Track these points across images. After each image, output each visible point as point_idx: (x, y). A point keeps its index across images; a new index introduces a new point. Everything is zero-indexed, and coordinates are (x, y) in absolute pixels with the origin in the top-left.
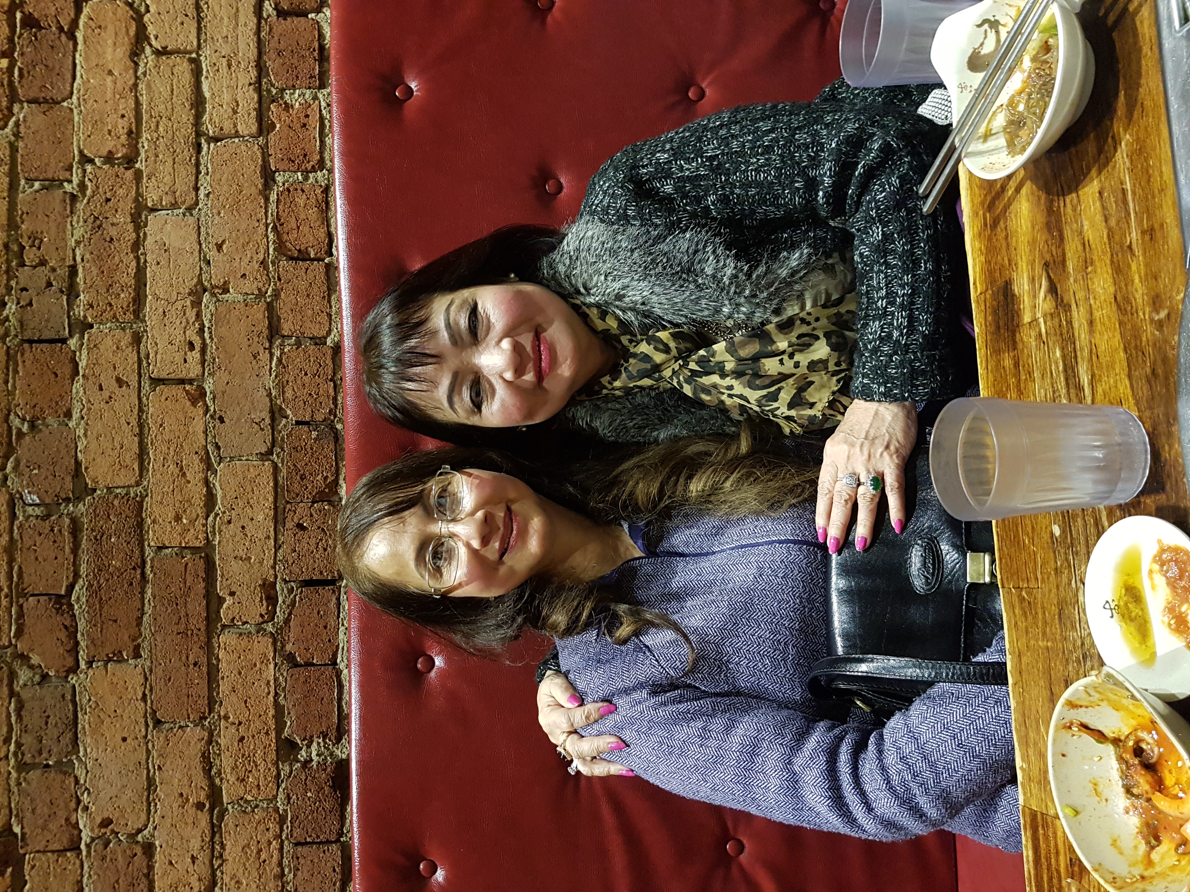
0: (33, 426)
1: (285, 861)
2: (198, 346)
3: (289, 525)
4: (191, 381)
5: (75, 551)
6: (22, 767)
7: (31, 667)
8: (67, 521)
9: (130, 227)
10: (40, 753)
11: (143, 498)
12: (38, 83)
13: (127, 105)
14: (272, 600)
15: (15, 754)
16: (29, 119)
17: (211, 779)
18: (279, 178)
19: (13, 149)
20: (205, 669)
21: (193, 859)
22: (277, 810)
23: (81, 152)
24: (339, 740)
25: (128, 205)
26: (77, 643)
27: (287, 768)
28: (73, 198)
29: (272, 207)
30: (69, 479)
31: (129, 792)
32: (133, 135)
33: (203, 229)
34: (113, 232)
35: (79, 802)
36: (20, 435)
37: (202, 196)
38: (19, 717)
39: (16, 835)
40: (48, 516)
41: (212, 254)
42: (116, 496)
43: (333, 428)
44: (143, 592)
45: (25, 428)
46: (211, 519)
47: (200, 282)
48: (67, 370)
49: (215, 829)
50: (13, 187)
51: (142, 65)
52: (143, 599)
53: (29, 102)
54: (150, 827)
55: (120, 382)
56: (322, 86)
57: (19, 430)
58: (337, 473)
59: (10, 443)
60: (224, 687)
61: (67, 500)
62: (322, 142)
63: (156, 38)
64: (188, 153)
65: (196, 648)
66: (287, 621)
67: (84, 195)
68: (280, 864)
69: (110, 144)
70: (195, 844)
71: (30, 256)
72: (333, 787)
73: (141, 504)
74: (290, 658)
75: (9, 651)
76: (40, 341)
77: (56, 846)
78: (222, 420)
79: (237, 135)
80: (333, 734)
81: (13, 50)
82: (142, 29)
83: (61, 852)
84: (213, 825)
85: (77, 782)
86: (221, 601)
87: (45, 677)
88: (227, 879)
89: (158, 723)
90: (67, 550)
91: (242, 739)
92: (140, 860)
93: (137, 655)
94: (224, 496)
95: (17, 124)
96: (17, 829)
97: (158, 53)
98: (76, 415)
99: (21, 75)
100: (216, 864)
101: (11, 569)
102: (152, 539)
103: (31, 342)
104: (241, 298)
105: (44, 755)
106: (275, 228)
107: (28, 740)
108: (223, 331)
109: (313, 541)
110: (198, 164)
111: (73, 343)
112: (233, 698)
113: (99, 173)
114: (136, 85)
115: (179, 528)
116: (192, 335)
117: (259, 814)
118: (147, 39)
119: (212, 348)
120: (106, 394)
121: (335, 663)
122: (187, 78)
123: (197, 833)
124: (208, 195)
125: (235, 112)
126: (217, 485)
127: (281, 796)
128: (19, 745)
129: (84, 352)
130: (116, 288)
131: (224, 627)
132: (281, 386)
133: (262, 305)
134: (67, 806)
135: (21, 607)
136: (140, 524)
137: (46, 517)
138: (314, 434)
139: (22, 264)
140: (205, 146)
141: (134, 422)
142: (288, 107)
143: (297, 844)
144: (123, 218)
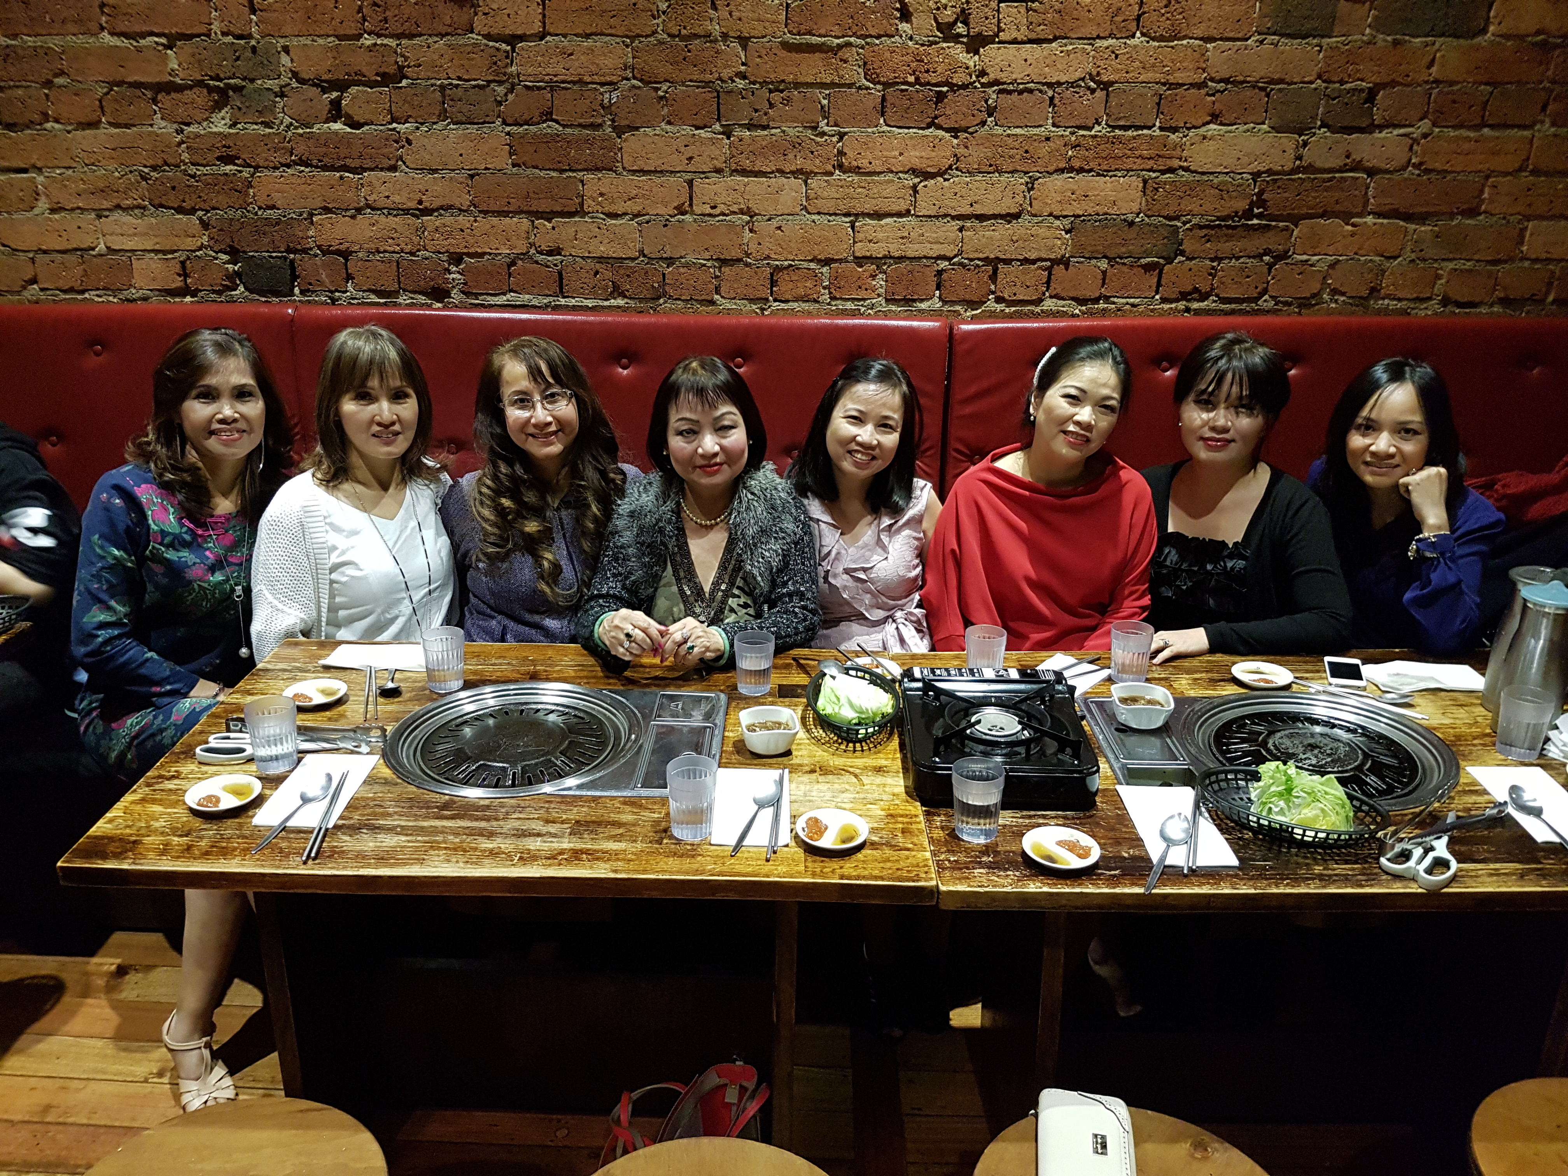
0: (661, 98)
1: (387, 255)
2: (712, 211)
3: (598, 266)
4: (691, 205)
5: (580, 125)
6: (443, 88)
7: (506, 95)
8: (600, 121)
9: (793, 168)
10: (452, 100)
11: (615, 172)
12: (897, 102)
13: (878, 166)
14: (550, 253)
15: (451, 84)
16: (872, 97)
17: (437, 210)
18: (825, 270)
19: (850, 86)
20: (506, 209)
21: (388, 197)
22: (419, 250)
23: (846, 133)
24: (463, 292)
25: (808, 167)
26: (521, 125)
27: (445, 259)
28: (815, 128)
29: (805, 265)
30: (626, 122)
31: (427, 157)
32: (857, 171)
33: (790, 217)
34: (791, 156)
35: (422, 124)
36: (657, 89)
37: (814, 217)
38: (474, 87)
39: (400, 82)
40: (603, 108)
41: (775, 223)
42: (616, 154)
43: (659, 298)
44: (554, 170)
45: (660, 93)
46: (602, 216)
47: (756, 214)
48: (699, 123)
49: (406, 211)
50: (823, 85)
51: (906, 176)
52: (549, 169)
53: (883, 96)
54: (407, 170)
55: (690, 159)
56: (887, 300)
57: (659, 89)
58: (631, 298)
59: (651, 83)
60: (495, 220)
61: (613, 121)
62: (848, 299)
63: (925, 186)
64: (843, 208)
65: (519, 204)
66: (537, 262)
67: (816, 136)
68: (385, 251)
69: (850, 154)
70: (396, 198)
71: (776, 97)
72: (433, 288)
73: (611, 170)
74: (513, 263)
75: (516, 81)
76: (718, 104)
77: (393, 109)
78: (665, 226)
79: (855, 242)
80: (466, 289)
81: (921, 85)
82: (933, 176)
83: (390, 112)
84: (408, 210)
85: (434, 123)
86: (549, 220)
87: (500, 103)
88: (376, 217)
89: (472, 177)
90: (582, 121)
91: (462, 231)
92: (386, 163)
93: (514, 165)
94: (615, 225)
95: (867, 88)
96: (404, 83)
97: (914, 188)
98: (668, 127)
99: (902, 91)
100: (385, 211)
101: (569, 83)
102: (588, 177)
103: (718, 97)
104: (745, 241)
105: (451, 103)
106: (791, 266)
107: (460, 91)
108: (723, 229)
109: (587, 280)
110: (836, 214)
111: (717, 127)
112: (488, 226)
113: (831, 147)
114: (892, 172)
115: (595, 195)
116: (721, 208)
117: (416, 239)
118: (926, 179)
119: (712, 221)
120: (683, 149)
121: (511, 291)
122: (895, 208)
123: (404, 200)
124: (814, 221)
125: (870, 241)
126: (623, 221)
127: (427, 254)
128: (457, 86)
129: (709, 135)
130: (753, 158)
131: (533, 222)
132: (687, 266)
133: (741, 255)
134: (420, 116)
135: (545, 88)
136: (598, 169)
137: (602, 105)
138: (656, 285)
139: (771, 91)
140: (847, 220)
141: (663, 167)
142: (873, 277)
143: (398, 262)
144: (799, 163)
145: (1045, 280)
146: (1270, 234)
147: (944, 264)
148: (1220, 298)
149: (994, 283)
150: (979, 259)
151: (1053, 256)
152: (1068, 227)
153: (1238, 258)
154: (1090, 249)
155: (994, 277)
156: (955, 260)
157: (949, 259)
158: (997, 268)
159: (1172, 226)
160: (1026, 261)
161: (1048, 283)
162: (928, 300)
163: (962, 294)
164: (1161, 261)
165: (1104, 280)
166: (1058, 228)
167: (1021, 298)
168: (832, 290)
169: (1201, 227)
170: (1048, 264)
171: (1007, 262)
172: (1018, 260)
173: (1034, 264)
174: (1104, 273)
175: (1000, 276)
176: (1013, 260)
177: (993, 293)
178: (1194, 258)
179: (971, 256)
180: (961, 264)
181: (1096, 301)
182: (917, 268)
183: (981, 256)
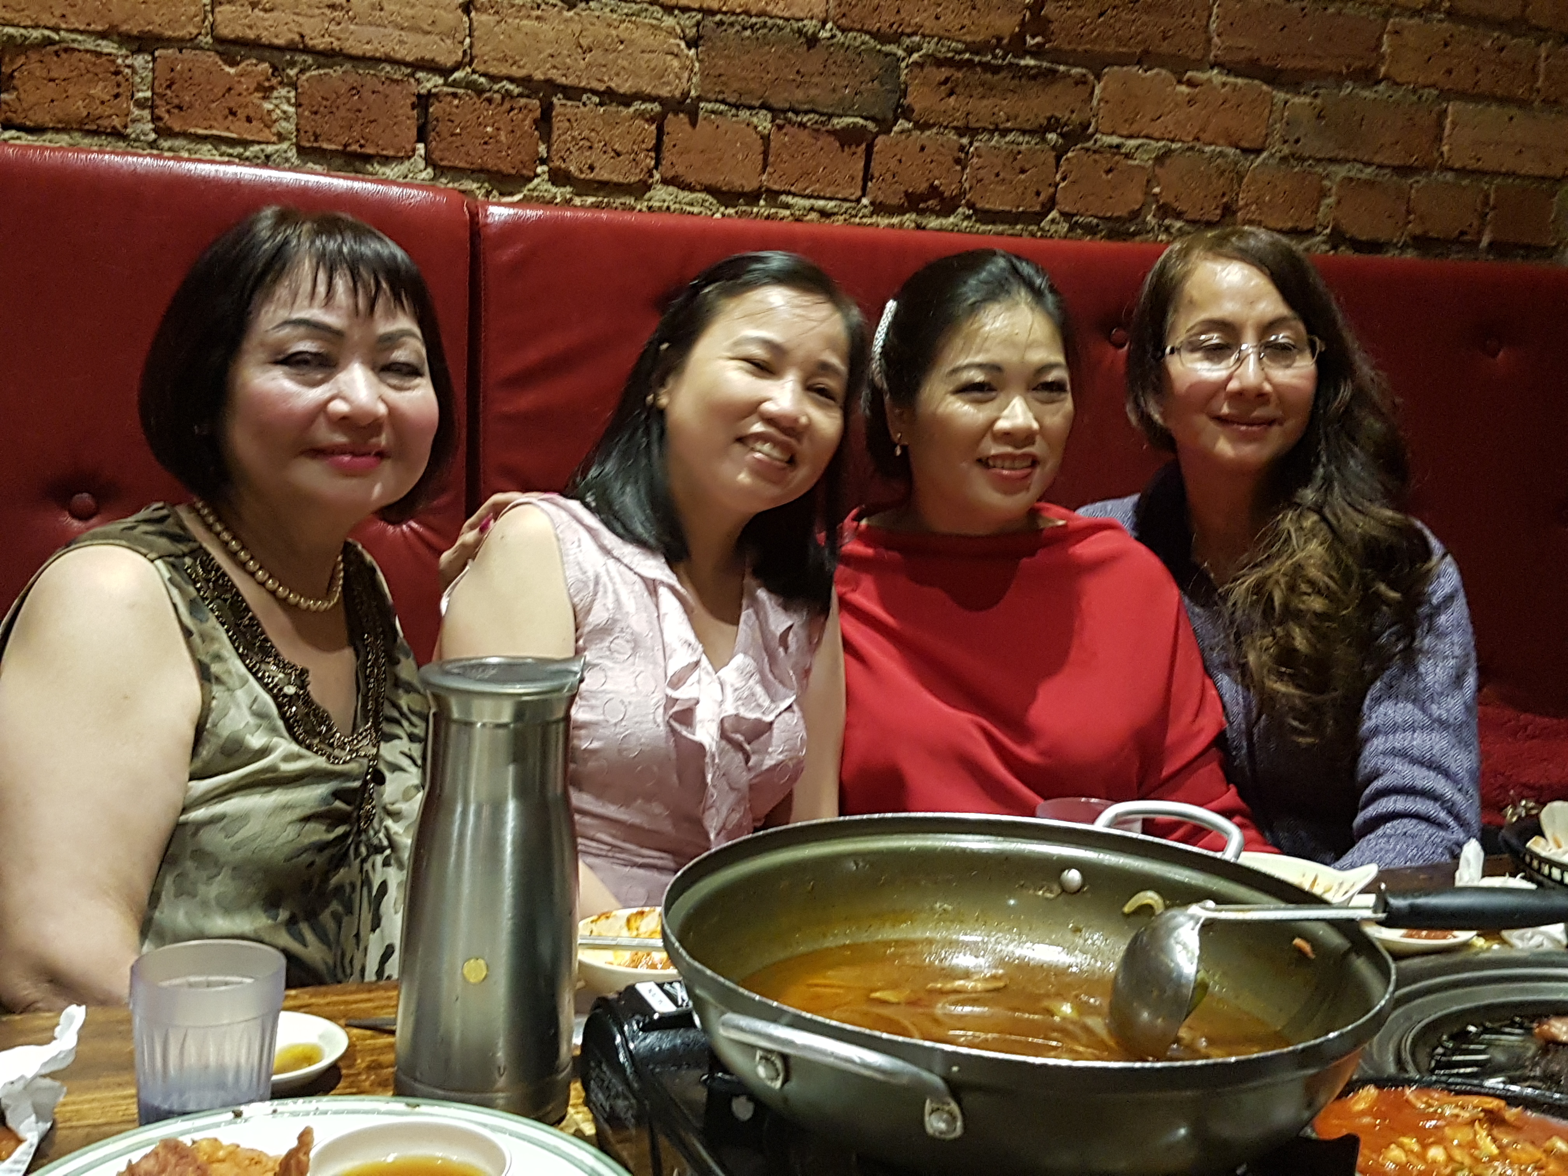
18: (140, 61)
29: (89, 43)
56: (302, 151)
62: (204, 139)
79: (215, 3)
106: (50, 42)
142: (266, 92)
145: (651, 143)
146: (1057, 88)
147: (432, 82)
148: (976, 211)
149: (546, 137)
150: (511, 79)
151: (664, 92)
152: (691, 33)
153: (1004, 133)
154: (736, 85)
155: (544, 123)
156: (457, 75)
157: (445, 72)
158: (551, 105)
159: (887, 55)
160: (609, 96)
161: (658, 148)
162: (400, 160)
163: (479, 156)
164: (871, 125)
165: (766, 154)
166: (671, 32)
167: (605, 176)
168: (161, 111)
169: (939, 63)
170: (656, 107)
171: (572, 93)
172: (594, 92)
173: (628, 105)
174: (766, 139)
175: (559, 125)
176: (585, 90)
177: (543, 161)
178: (927, 126)
179: (493, 71)
180: (470, 85)
181: (753, 198)
182: (371, 83)
183: (515, 72)
